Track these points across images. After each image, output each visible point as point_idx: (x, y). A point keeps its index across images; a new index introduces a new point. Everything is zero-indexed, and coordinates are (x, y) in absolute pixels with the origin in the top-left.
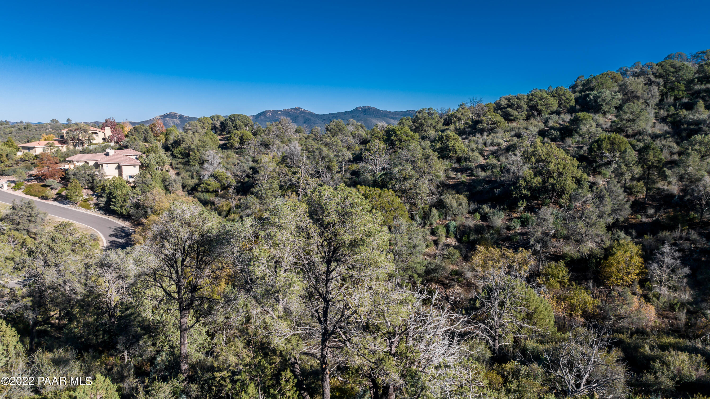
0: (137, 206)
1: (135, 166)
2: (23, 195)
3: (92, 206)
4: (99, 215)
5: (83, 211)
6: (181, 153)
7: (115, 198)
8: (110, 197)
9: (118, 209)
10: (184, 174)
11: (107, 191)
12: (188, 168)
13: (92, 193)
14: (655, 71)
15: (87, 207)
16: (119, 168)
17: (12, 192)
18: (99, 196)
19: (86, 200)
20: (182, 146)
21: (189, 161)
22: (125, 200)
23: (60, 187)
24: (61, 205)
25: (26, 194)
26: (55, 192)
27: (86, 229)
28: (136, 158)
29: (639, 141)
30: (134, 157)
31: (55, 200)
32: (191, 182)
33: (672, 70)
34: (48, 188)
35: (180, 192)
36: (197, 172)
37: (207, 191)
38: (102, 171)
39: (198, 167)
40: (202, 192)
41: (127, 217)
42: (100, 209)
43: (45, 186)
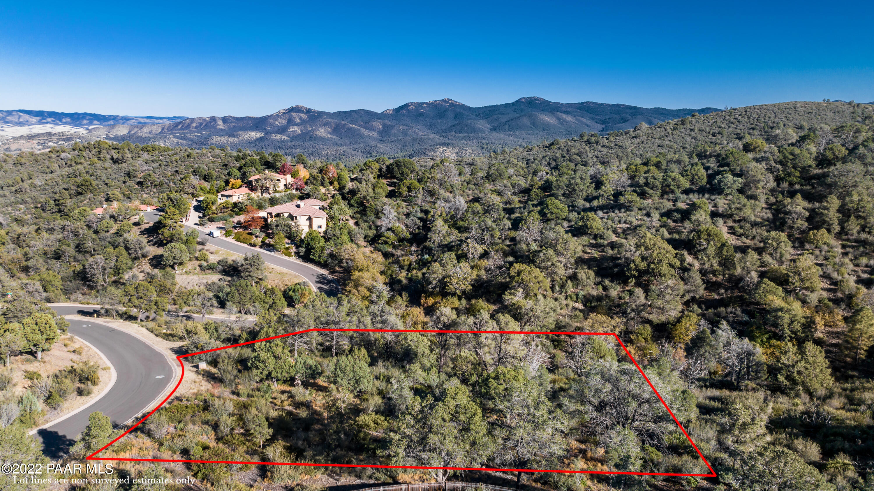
0: (332, 255)
1: (322, 218)
2: (234, 241)
3: (293, 254)
4: (299, 262)
5: (286, 258)
6: (357, 202)
7: (314, 249)
8: (309, 249)
9: (317, 259)
10: (364, 225)
11: (306, 242)
12: (365, 218)
13: (289, 241)
14: (776, 157)
15: (289, 255)
16: (310, 219)
17: (224, 238)
18: (297, 247)
19: (287, 249)
20: (358, 196)
21: (365, 211)
22: (322, 251)
23: (263, 235)
24: (267, 252)
25: (236, 240)
26: (260, 240)
27: (296, 276)
28: (320, 208)
29: (741, 228)
30: (318, 207)
31: (261, 247)
32: (372, 233)
33: (791, 157)
34: (253, 236)
35: (363, 243)
36: (373, 222)
37: (386, 243)
38: (298, 223)
39: (373, 217)
40: (382, 244)
41: (324, 266)
42: (300, 257)
43: (250, 234)
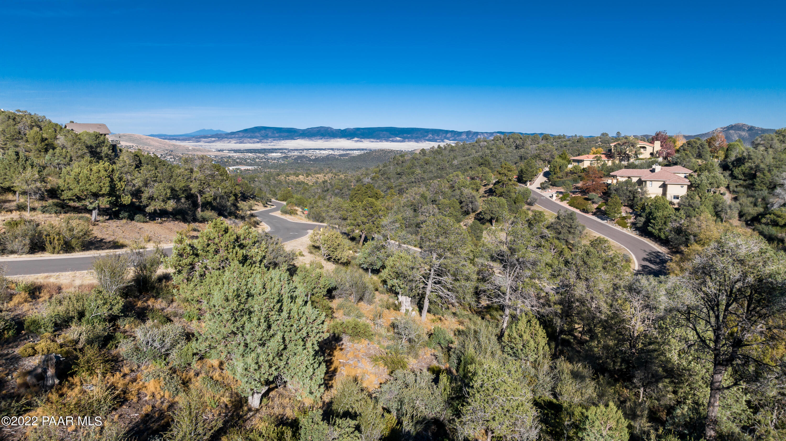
0: (679, 231)
1: (682, 185)
2: (567, 206)
3: (629, 225)
4: (634, 234)
5: (619, 228)
6: (744, 173)
7: (654, 219)
8: (650, 218)
9: (656, 232)
10: (744, 200)
11: (648, 210)
12: (750, 192)
13: (631, 211)
15: (624, 226)
16: (664, 186)
17: (558, 202)
18: (637, 215)
19: (624, 218)
20: (747, 165)
21: (753, 184)
22: (665, 223)
23: (601, 202)
24: (599, 220)
25: (570, 205)
26: (595, 206)
27: (620, 249)
28: (685, 177)
30: (683, 176)
31: (594, 214)
32: (753, 211)
34: (590, 202)
35: (736, 222)
36: (764, 199)
37: (775, 224)
38: (644, 189)
39: (765, 192)
40: (767, 224)
41: (664, 242)
42: (637, 229)
43: (587, 199)
